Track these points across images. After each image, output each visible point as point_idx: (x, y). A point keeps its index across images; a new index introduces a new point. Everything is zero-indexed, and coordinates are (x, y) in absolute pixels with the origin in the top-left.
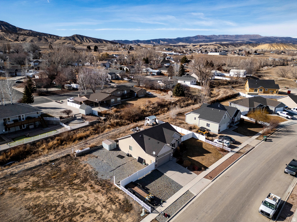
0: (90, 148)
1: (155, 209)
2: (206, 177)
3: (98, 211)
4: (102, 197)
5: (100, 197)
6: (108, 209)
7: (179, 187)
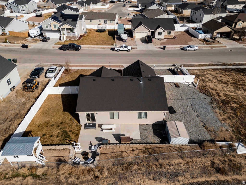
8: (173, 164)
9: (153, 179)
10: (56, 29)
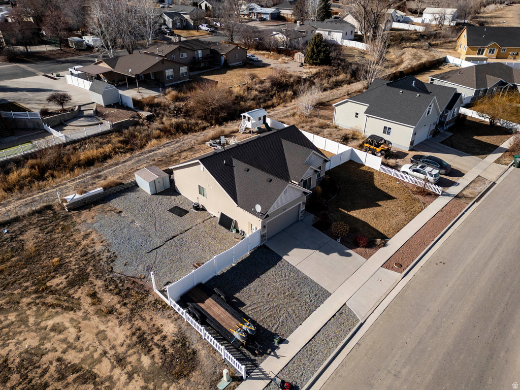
0: (105, 188)
1: (256, 366)
2: (386, 265)
3: (101, 375)
4: (117, 329)
5: (113, 330)
6: (129, 368)
7: (322, 295)
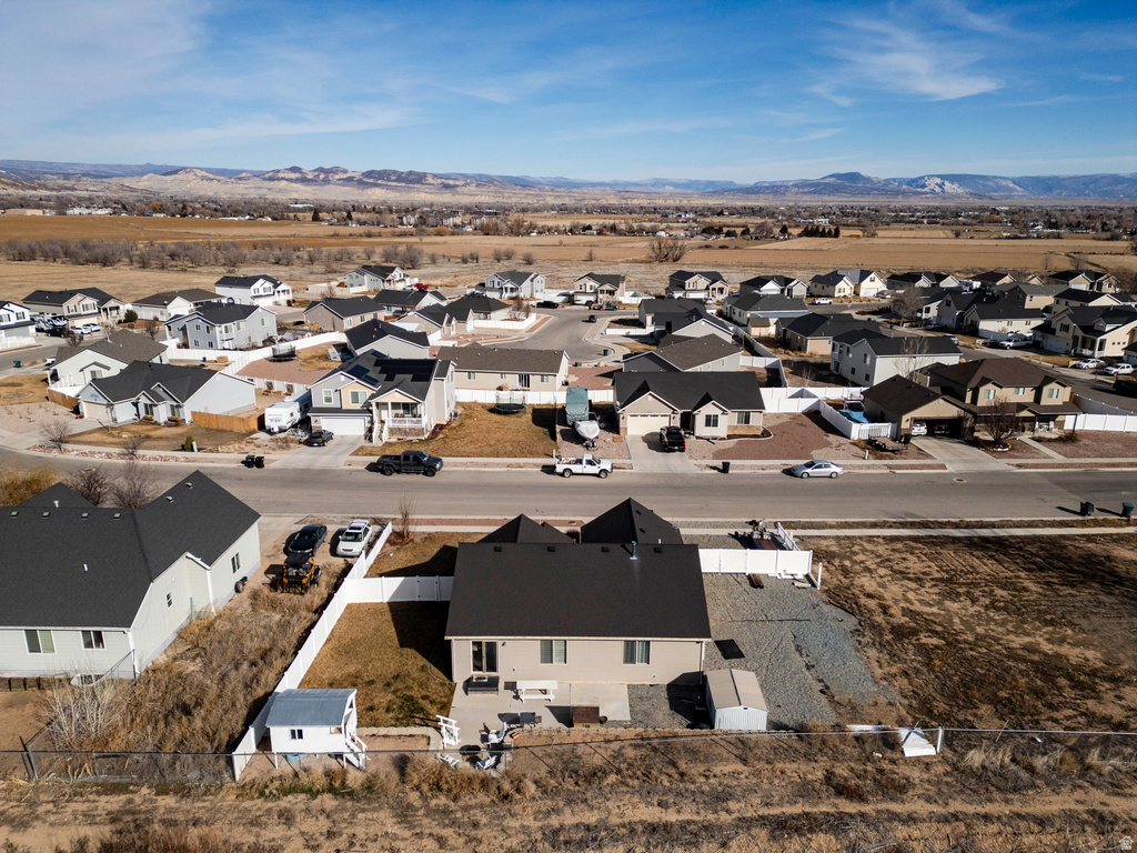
8: (719, 774)
9: (659, 805)
10: (358, 406)
